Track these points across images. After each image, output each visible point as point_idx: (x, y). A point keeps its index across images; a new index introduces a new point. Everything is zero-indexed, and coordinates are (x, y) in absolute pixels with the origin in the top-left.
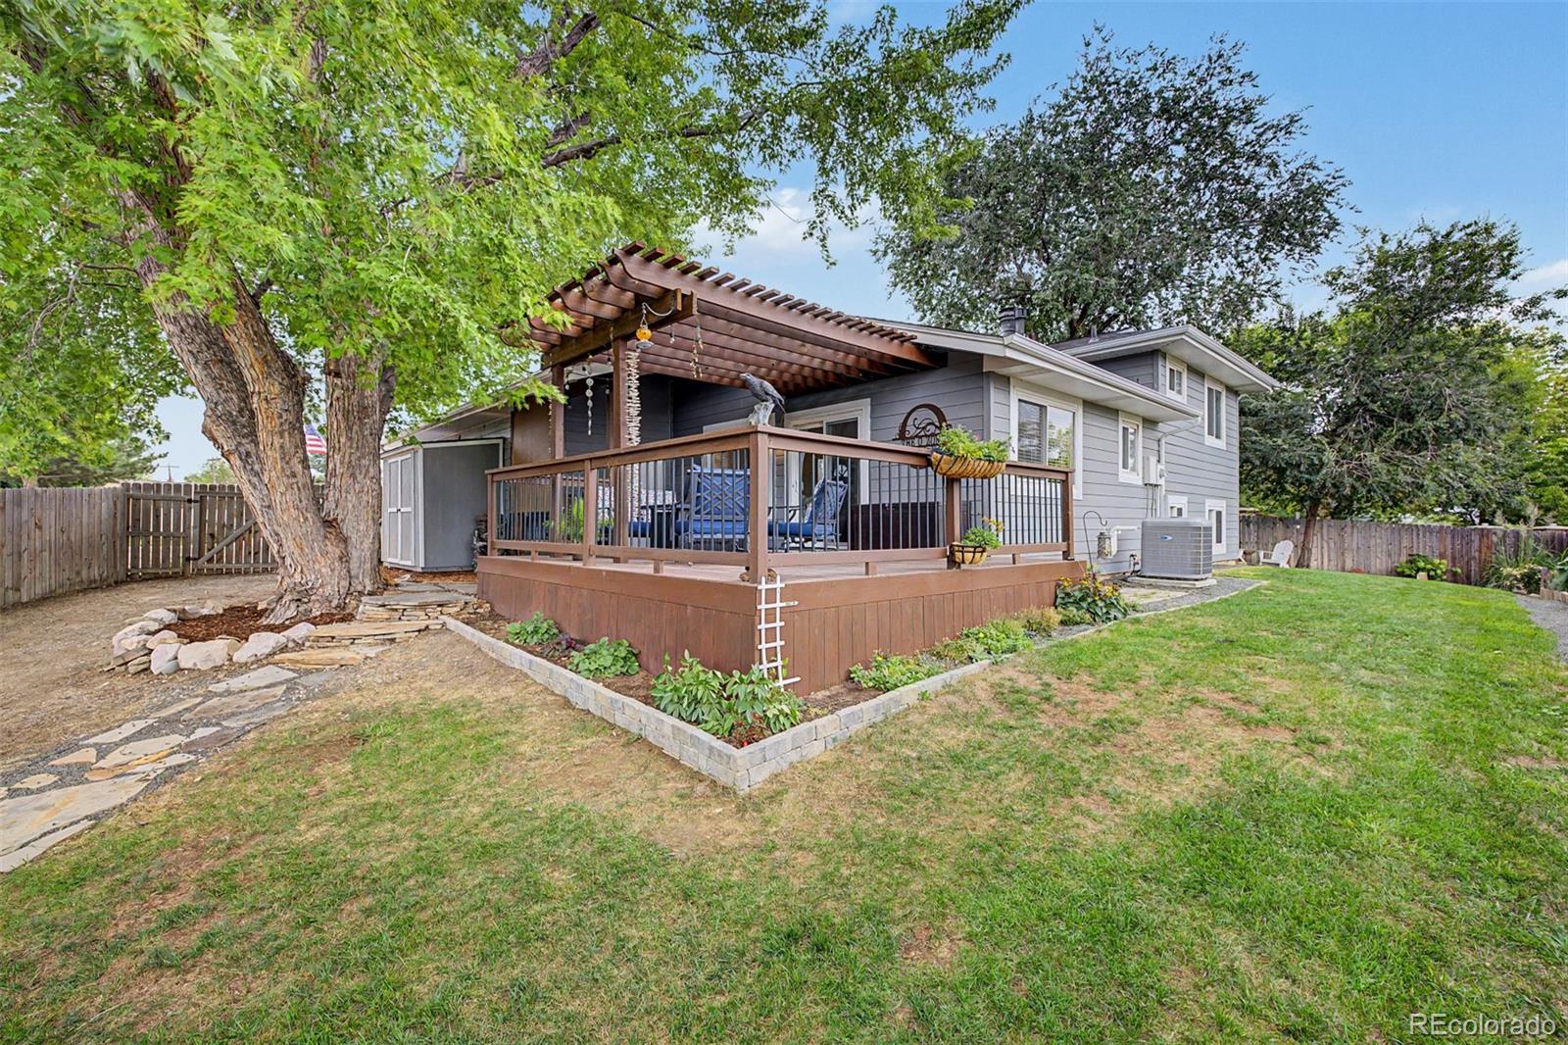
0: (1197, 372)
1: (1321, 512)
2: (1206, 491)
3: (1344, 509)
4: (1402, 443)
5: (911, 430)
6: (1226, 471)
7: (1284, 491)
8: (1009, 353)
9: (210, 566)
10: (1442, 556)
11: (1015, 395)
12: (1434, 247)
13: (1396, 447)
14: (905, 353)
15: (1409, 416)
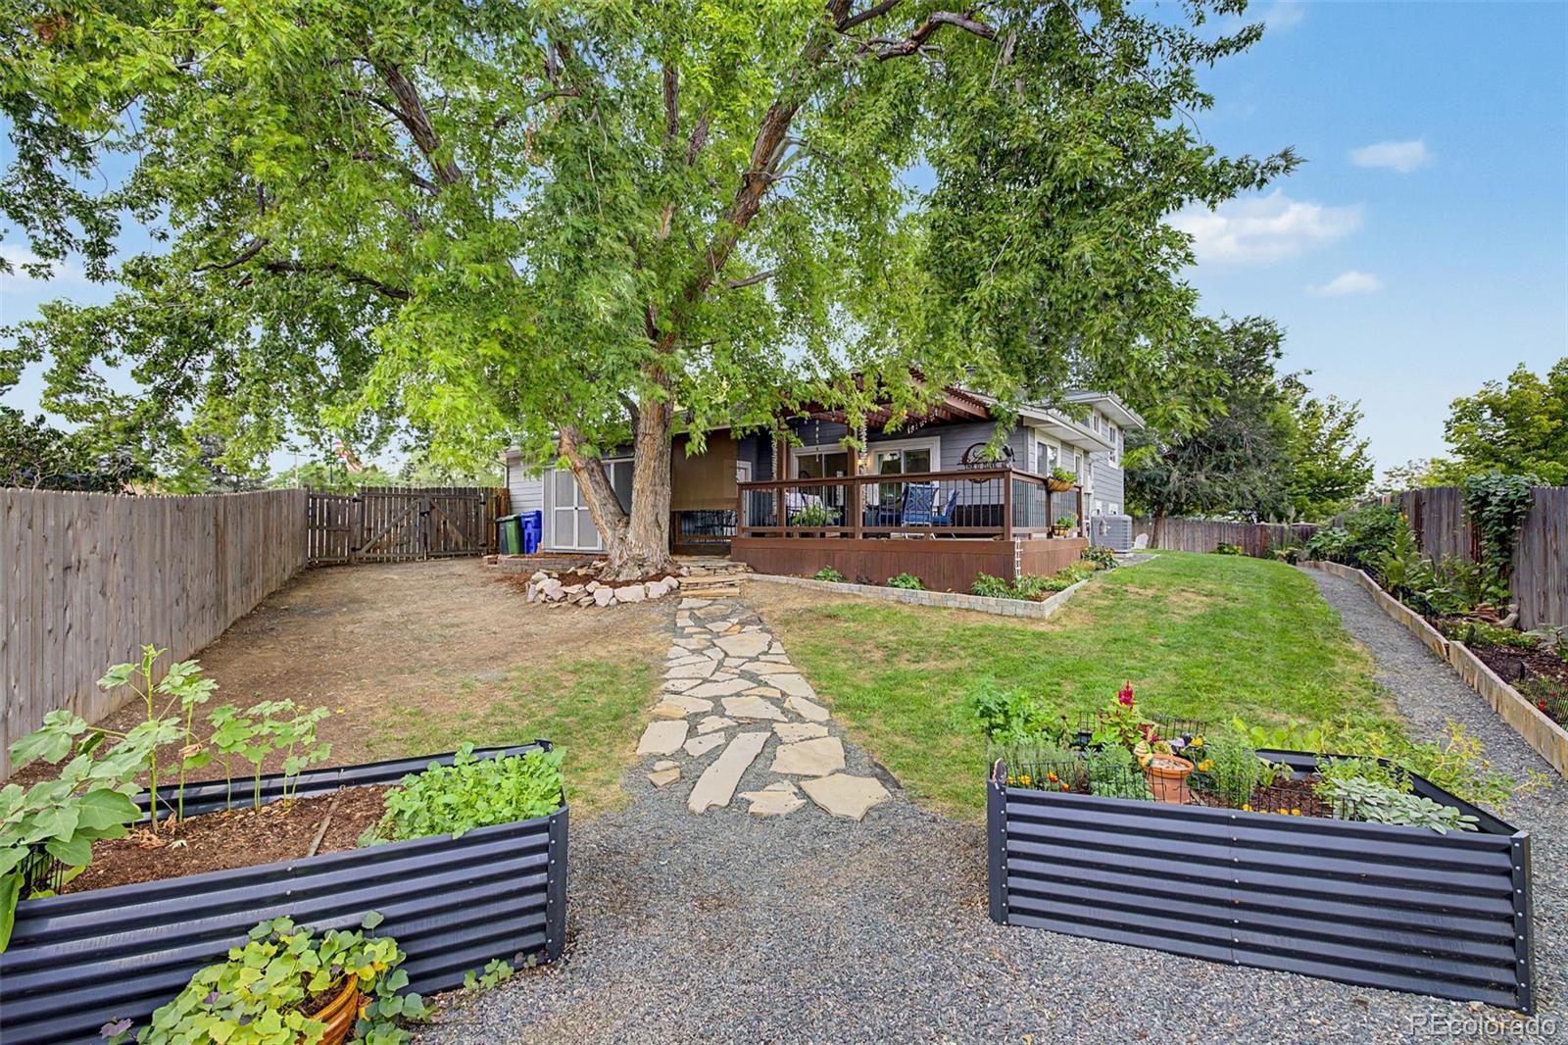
0: (1105, 418)
1: (1164, 513)
2: (1111, 498)
3: (1178, 510)
4: (1217, 467)
5: (971, 459)
6: (1114, 482)
7: (1143, 497)
8: (1050, 419)
9: (368, 555)
10: (1238, 544)
11: (1038, 438)
12: (1235, 331)
13: (1213, 469)
14: (976, 411)
15: (1222, 448)
